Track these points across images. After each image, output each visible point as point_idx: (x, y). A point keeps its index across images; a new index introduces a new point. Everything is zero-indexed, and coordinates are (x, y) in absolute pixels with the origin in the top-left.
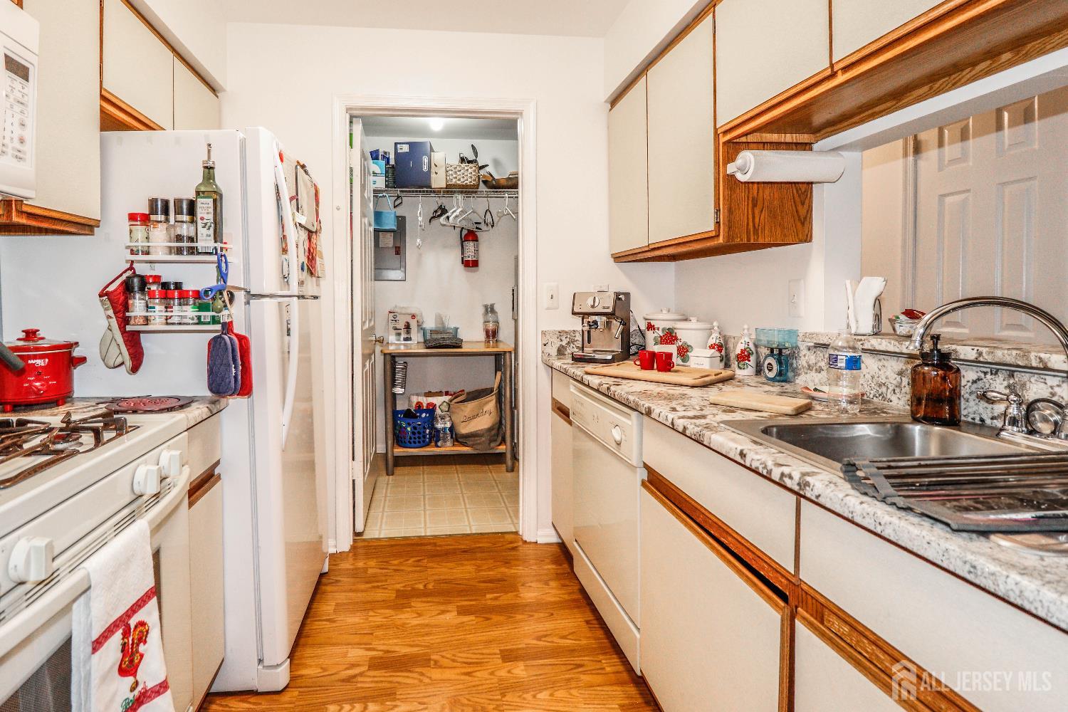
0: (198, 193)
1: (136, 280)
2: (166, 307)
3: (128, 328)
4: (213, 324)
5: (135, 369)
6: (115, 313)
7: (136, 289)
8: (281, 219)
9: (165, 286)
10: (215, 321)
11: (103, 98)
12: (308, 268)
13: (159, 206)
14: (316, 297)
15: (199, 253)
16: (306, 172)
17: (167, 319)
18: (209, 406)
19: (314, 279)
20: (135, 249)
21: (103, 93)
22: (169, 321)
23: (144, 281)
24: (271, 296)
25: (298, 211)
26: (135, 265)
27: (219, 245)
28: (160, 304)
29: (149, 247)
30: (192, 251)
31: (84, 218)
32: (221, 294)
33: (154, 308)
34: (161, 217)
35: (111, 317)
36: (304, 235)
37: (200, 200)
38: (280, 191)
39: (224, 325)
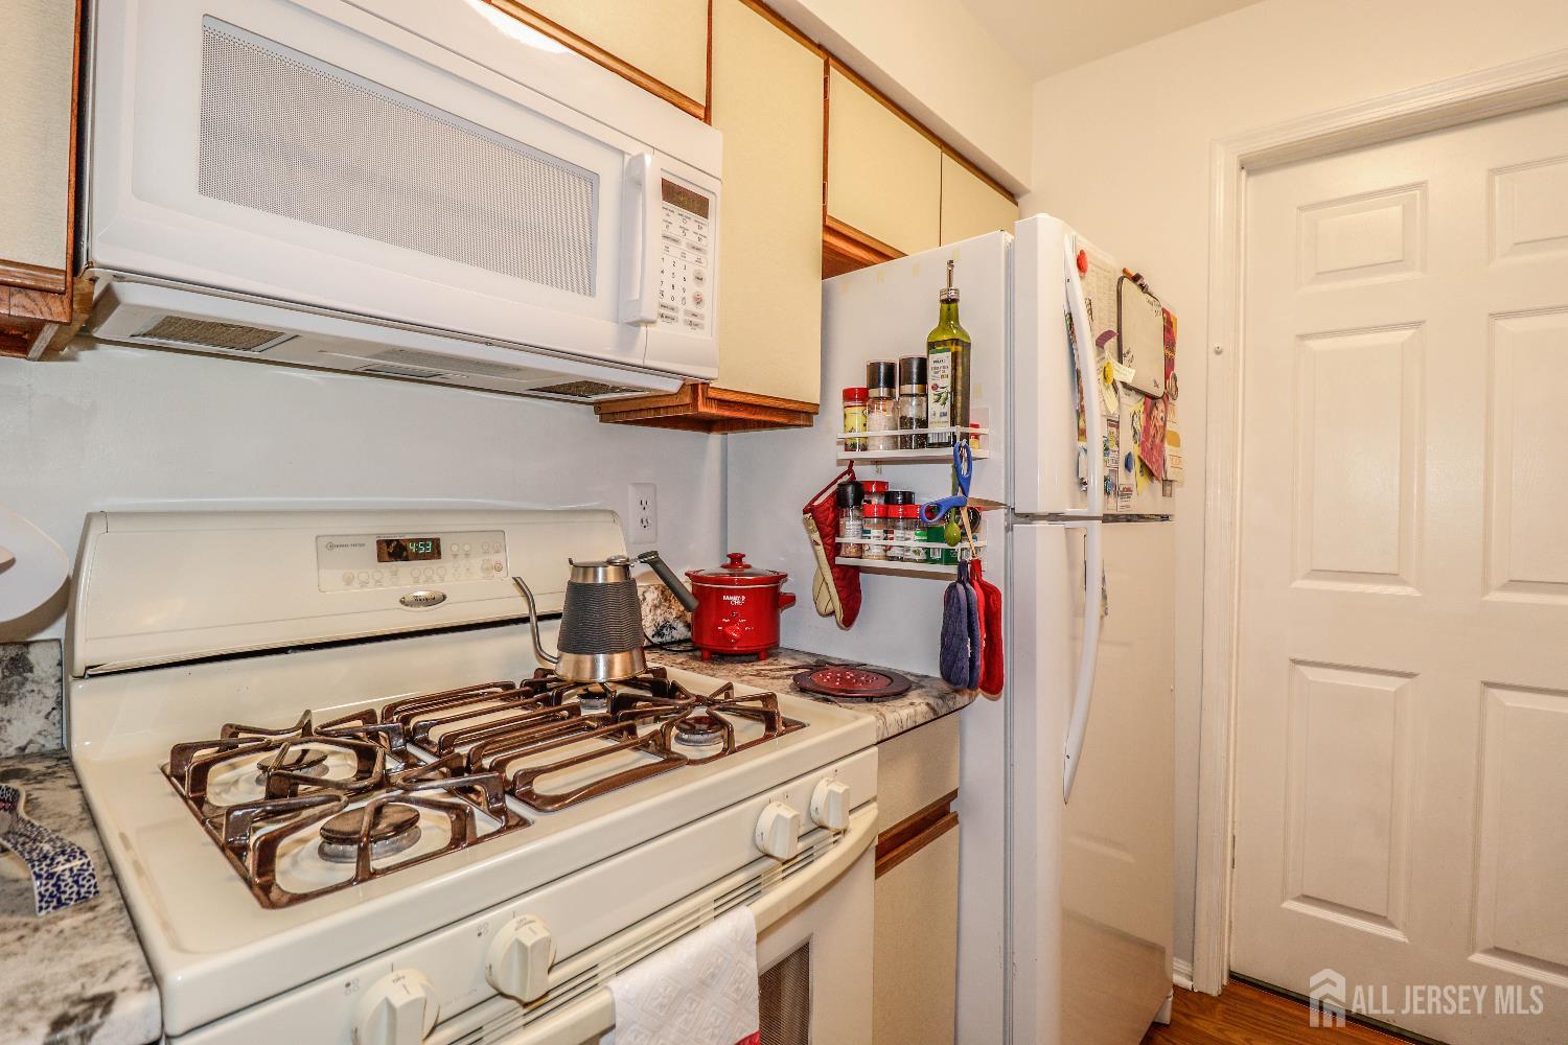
0: (932, 346)
1: (850, 489)
2: (886, 532)
3: (839, 561)
4: (947, 563)
5: (848, 621)
6: (822, 537)
7: (851, 501)
8: (1076, 375)
9: (890, 497)
10: (949, 557)
11: (827, 229)
12: (1143, 465)
13: (882, 375)
14: (1164, 518)
15: (932, 445)
16: (1143, 288)
17: (886, 551)
18: (931, 701)
19: (1158, 485)
20: (849, 442)
21: (829, 223)
22: (889, 554)
23: (861, 489)
24: (1054, 517)
25: (1121, 361)
26: (854, 468)
27: (958, 430)
28: (877, 526)
29: (866, 438)
30: (922, 441)
31: (796, 402)
32: (958, 513)
33: (869, 532)
34: (883, 391)
35: (817, 544)
36: (1134, 404)
37: (932, 358)
38: (1075, 326)
39: (962, 565)
